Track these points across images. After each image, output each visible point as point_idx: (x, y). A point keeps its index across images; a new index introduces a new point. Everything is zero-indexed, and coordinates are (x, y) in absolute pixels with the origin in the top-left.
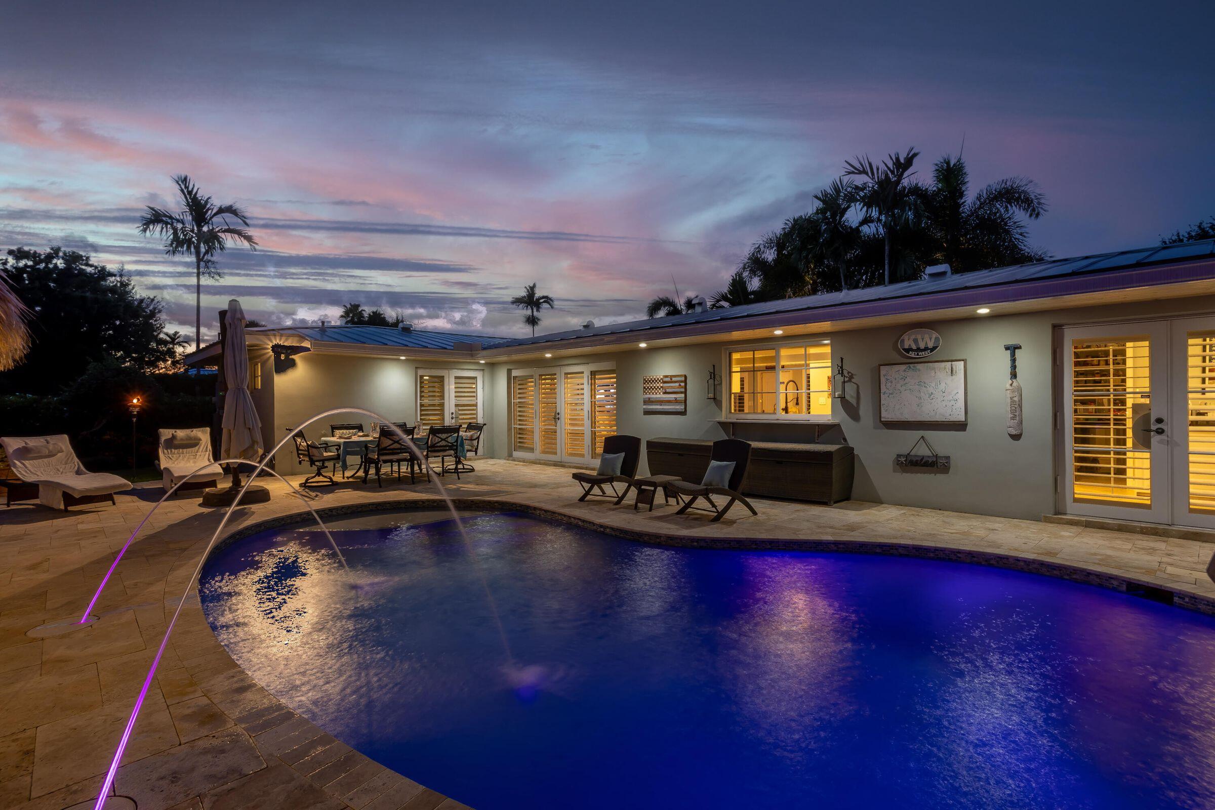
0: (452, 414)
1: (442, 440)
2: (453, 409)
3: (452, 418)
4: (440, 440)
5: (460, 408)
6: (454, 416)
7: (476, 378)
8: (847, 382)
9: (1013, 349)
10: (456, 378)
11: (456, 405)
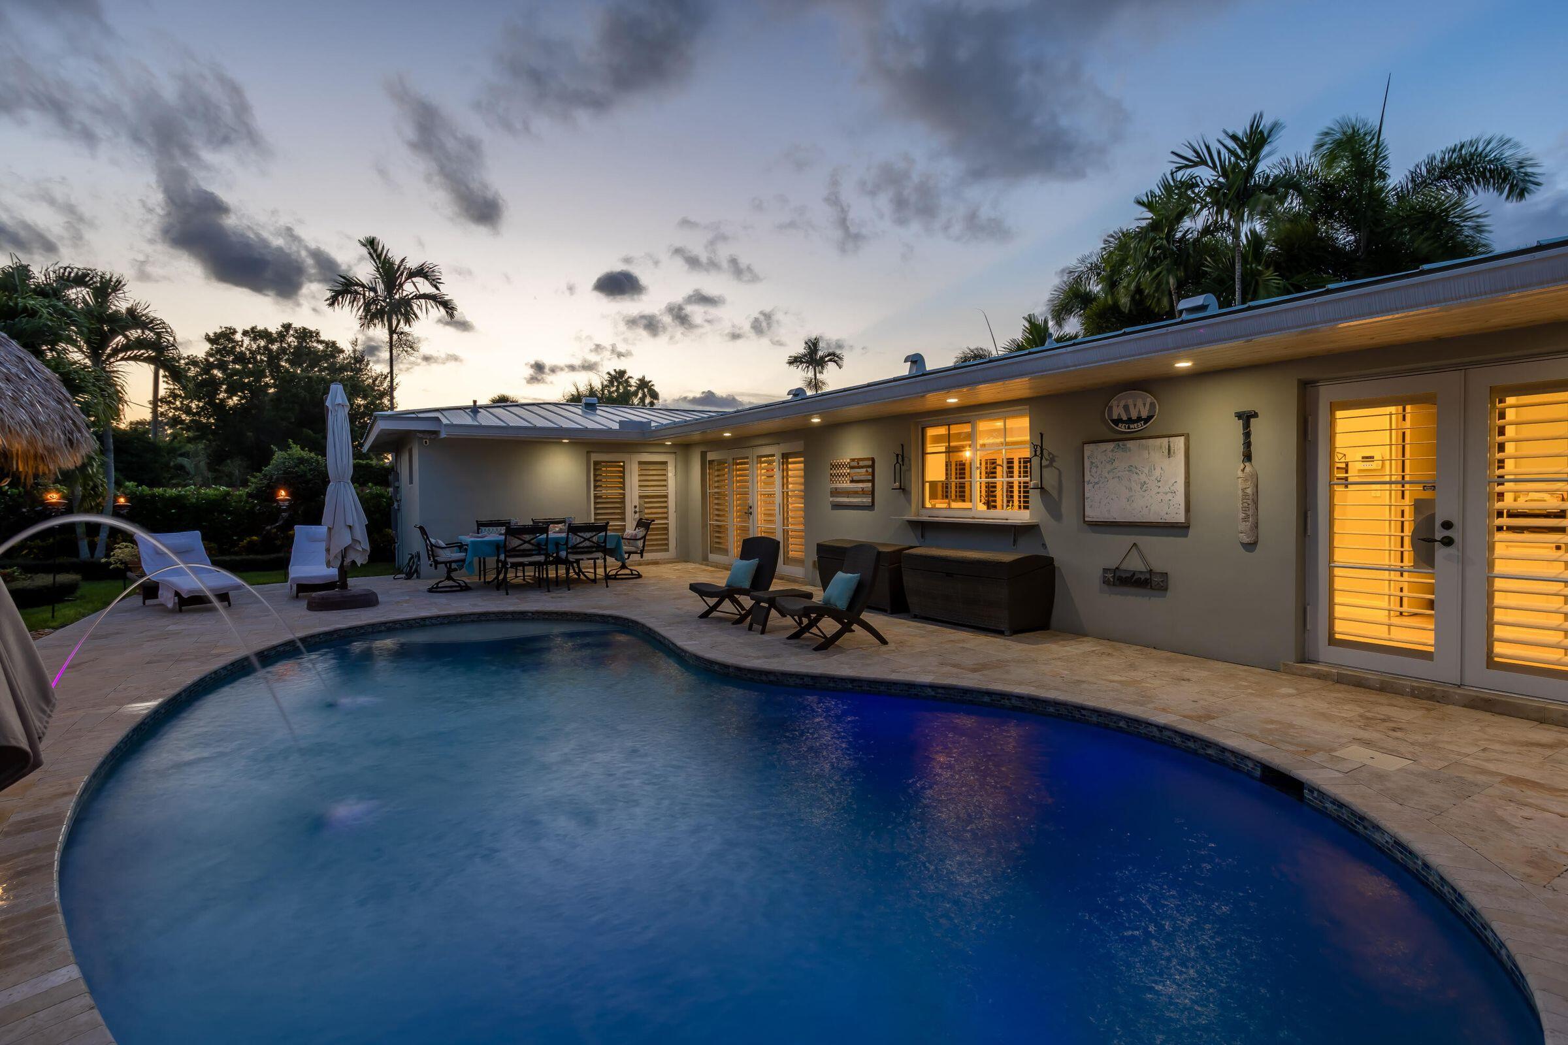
0: (635, 507)
1: (585, 540)
2: (636, 502)
3: (635, 512)
4: (582, 540)
5: (646, 500)
6: (637, 510)
7: (667, 462)
8: (1047, 466)
9: (1246, 418)
10: (640, 463)
11: (640, 497)
